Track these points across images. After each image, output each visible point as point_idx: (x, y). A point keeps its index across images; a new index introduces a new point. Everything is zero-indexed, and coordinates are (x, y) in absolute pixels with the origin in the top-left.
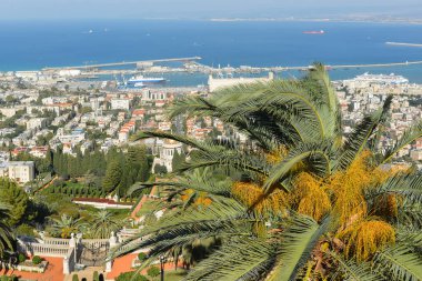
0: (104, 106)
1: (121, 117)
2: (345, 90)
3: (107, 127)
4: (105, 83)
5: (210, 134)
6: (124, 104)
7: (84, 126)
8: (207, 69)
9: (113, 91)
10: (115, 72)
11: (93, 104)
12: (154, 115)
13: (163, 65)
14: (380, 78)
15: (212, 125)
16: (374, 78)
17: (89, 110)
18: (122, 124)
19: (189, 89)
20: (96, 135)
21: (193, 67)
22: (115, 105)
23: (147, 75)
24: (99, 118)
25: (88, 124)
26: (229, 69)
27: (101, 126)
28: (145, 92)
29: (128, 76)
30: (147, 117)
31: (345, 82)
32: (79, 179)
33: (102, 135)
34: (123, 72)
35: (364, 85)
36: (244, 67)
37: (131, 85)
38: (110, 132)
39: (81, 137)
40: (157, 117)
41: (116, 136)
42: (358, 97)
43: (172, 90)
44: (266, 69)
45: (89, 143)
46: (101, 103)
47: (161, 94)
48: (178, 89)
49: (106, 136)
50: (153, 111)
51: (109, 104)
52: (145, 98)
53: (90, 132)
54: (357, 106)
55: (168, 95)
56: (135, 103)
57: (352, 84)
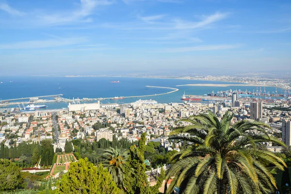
0: (14, 121)
1: (24, 126)
2: (132, 107)
3: (17, 132)
4: (13, 109)
5: (73, 132)
6: (25, 119)
7: (4, 132)
8: (67, 100)
9: (17, 113)
10: (18, 103)
11: (8, 120)
12: (42, 124)
13: (43, 99)
14: (146, 101)
15: (73, 127)
16: (143, 101)
17: (6, 124)
18: (26, 130)
19: (58, 110)
20: (12, 137)
21: (59, 99)
22: (20, 120)
23: (35, 104)
24: (13, 127)
25: (6, 131)
26: (78, 100)
27: (14, 132)
28: (36, 112)
29: (26, 105)
30: (39, 125)
31: (132, 104)
32: (15, 159)
33: (15, 136)
34: (23, 103)
35: (140, 105)
36: (85, 99)
37: (28, 109)
38: (19, 134)
39: (4, 138)
40: (44, 125)
41: (23, 136)
42: (138, 110)
43: (49, 111)
44: (95, 99)
45: (9, 141)
46: (13, 120)
47: (45, 113)
48: (53, 111)
49: (17, 137)
50: (41, 122)
51: (17, 120)
52: (36, 116)
53: (8, 135)
54: (138, 114)
55: (48, 114)
56: (31, 118)
57: (135, 105)
